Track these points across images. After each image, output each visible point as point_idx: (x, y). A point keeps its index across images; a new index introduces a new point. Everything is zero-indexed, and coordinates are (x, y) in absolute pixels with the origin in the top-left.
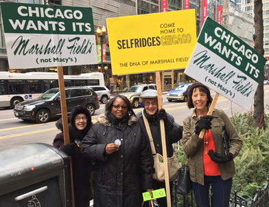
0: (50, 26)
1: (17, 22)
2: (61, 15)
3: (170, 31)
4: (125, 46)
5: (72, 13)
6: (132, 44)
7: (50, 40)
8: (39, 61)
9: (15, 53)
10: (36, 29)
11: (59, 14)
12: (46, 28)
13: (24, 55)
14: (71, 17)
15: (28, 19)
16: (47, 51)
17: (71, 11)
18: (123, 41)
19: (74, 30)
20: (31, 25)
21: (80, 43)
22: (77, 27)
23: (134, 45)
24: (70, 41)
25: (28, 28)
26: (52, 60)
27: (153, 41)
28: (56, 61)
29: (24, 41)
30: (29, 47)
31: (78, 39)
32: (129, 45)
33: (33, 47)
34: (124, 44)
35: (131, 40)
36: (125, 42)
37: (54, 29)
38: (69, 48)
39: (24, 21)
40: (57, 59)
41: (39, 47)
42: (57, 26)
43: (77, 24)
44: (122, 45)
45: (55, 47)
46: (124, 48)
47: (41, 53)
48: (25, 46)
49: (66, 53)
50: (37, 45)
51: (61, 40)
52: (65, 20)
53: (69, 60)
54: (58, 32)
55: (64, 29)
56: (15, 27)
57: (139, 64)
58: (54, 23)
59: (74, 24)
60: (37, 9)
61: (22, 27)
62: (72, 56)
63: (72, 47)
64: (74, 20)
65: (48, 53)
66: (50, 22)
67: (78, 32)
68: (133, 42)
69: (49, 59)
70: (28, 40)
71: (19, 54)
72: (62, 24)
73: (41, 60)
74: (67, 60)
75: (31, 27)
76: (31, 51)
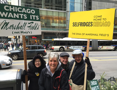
0: (20, 16)
1: (4, 13)
2: (25, 11)
5: (30, 11)
7: (20, 23)
8: (14, 33)
9: (2, 28)
10: (13, 17)
11: (24, 10)
12: (18, 17)
13: (6, 29)
14: (30, 13)
15: (9, 12)
16: (18, 28)
19: (31, 18)
20: (11, 15)
21: (33, 25)
22: (32, 17)
24: (29, 24)
25: (9, 17)
26: (20, 32)
28: (22, 33)
29: (7, 23)
30: (9, 26)
31: (33, 23)
33: (11, 26)
38: (28, 27)
39: (7, 13)
40: (23, 32)
41: (14, 26)
42: (23, 16)
45: (22, 26)
47: (15, 29)
48: (7, 25)
49: (26, 29)
50: (13, 25)
51: (25, 23)
52: (27, 14)
53: (28, 33)
54: (23, 19)
55: (26, 18)
56: (2, 16)
58: (22, 15)
59: (31, 16)
60: (14, 7)
61: (6, 16)
62: (30, 31)
63: (30, 27)
64: (31, 14)
65: (18, 29)
66: (20, 14)
67: (33, 20)
69: (19, 32)
70: (9, 22)
71: (4, 29)
72: (25, 16)
73: (15, 32)
74: (27, 33)
75: (11, 16)
76: (10, 28)
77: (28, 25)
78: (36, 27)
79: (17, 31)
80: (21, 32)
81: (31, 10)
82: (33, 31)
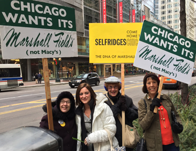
0: (39, 21)
1: (10, 15)
2: (49, 12)
3: (134, 36)
4: (101, 43)
6: (106, 42)
7: (39, 34)
8: (29, 53)
9: (7, 44)
10: (27, 23)
11: (47, 10)
12: (36, 23)
13: (15, 46)
14: (57, 15)
16: (36, 43)
17: (57, 9)
18: (99, 40)
19: (60, 26)
20: (23, 19)
21: (64, 38)
22: (62, 23)
23: (107, 43)
24: (56, 35)
25: (20, 22)
26: (40, 52)
27: (121, 42)
28: (44, 53)
29: (16, 33)
30: (20, 39)
31: (63, 34)
32: (104, 43)
33: (24, 40)
34: (100, 42)
35: (105, 40)
36: (101, 41)
37: (43, 24)
38: (55, 42)
39: (16, 15)
41: (30, 40)
42: (45, 21)
43: (62, 21)
44: (98, 42)
45: (43, 40)
46: (100, 45)
47: (31, 46)
48: (16, 38)
49: (52, 46)
50: (28, 38)
51: (49, 34)
52: (52, 16)
53: (55, 52)
54: (46, 26)
55: (51, 24)
56: (8, 20)
57: (109, 57)
58: (43, 19)
59: (59, 20)
61: (14, 20)
62: (58, 49)
63: (57, 41)
64: (60, 17)
65: (37, 46)
66: (40, 18)
67: (62, 28)
68: (107, 41)
69: (38, 51)
70: (20, 33)
71: (11, 45)
72: (50, 20)
73: (31, 52)
74: (53, 53)
75: (23, 21)
76: (21, 44)
77: (54, 38)
78: (68, 41)
79: (36, 49)
80: (42, 51)
81: (59, 10)
82: (63, 49)
